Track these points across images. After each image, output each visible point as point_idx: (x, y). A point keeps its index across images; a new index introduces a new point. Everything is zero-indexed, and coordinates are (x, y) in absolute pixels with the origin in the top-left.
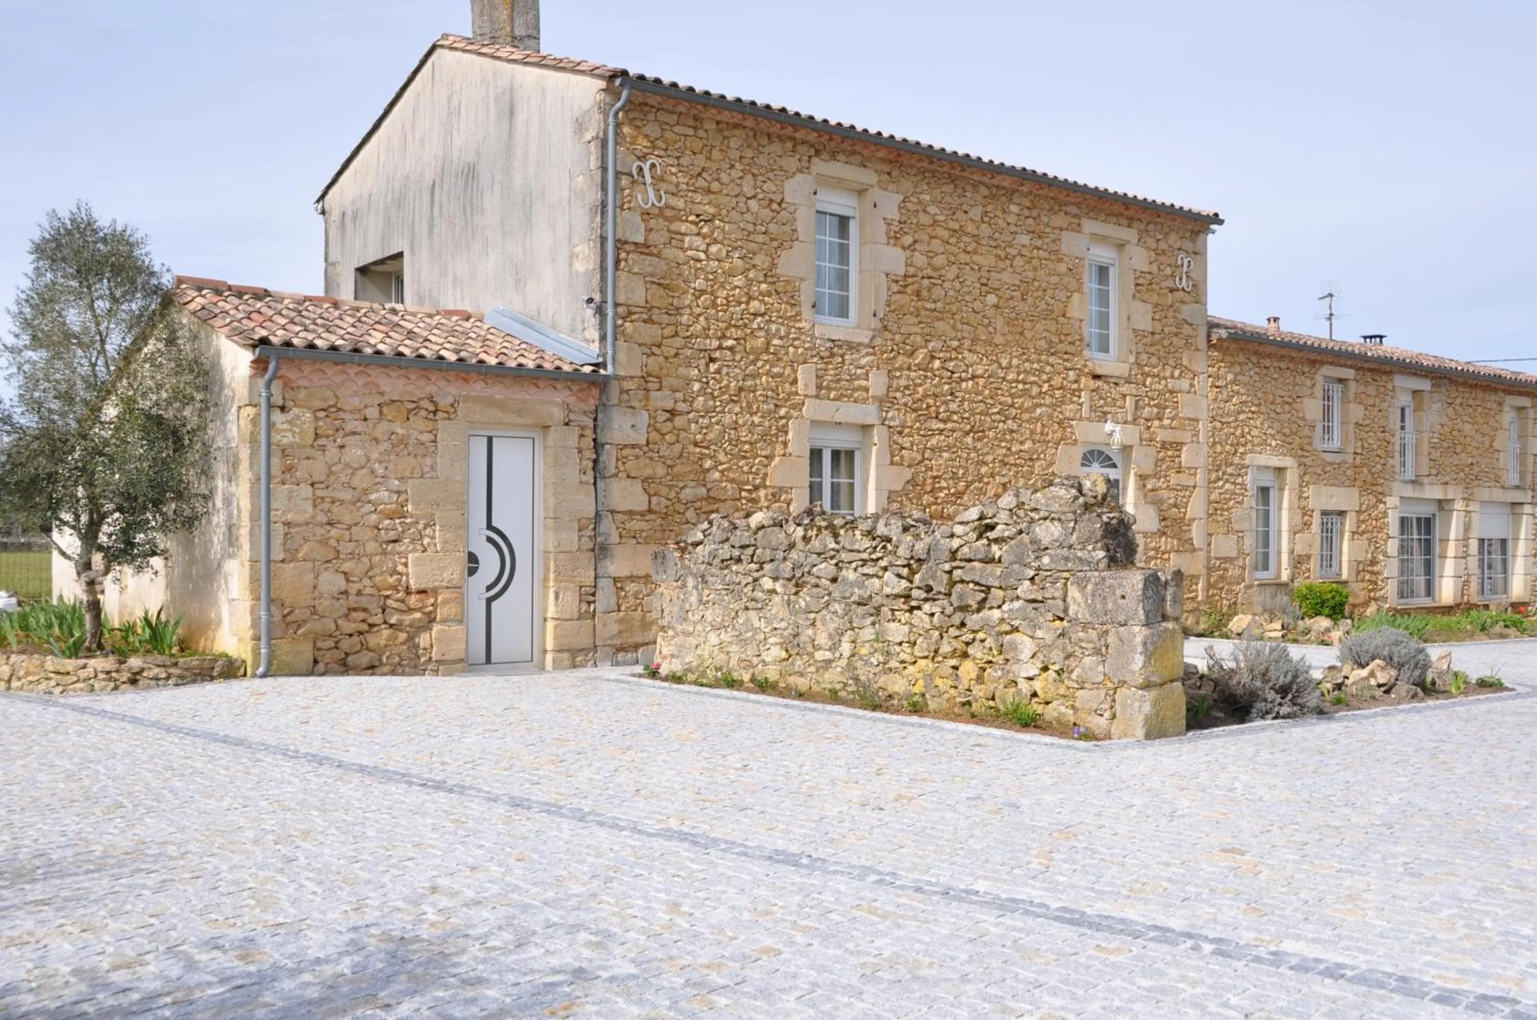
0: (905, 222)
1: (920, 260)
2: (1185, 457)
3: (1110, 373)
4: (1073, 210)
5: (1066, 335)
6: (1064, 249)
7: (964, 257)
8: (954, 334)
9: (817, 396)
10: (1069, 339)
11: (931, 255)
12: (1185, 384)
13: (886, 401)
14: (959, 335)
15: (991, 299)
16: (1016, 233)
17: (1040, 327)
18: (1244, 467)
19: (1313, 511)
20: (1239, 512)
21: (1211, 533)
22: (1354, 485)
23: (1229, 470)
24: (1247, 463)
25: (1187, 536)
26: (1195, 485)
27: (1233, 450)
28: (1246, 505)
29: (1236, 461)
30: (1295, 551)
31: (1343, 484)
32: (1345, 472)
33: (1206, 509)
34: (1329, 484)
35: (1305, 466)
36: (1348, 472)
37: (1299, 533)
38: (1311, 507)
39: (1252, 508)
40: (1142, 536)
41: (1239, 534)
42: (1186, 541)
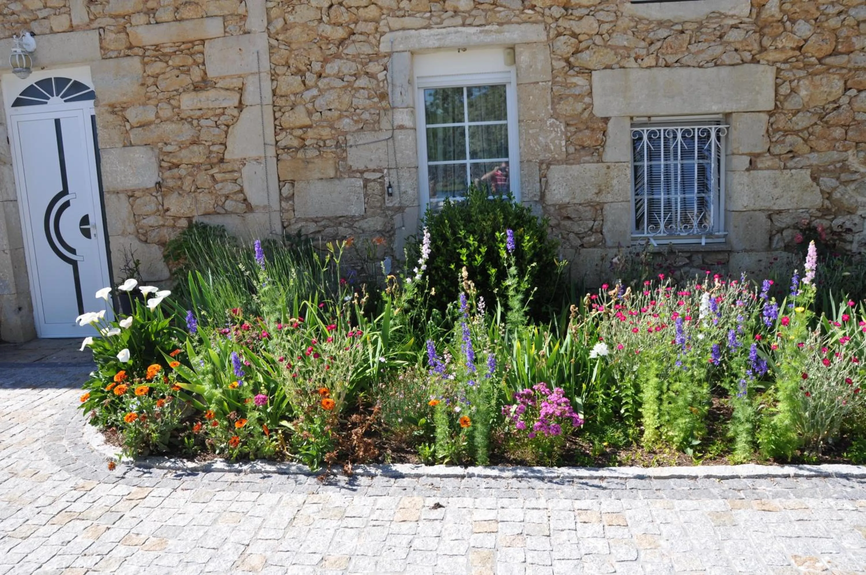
2: (217, 62)
18: (376, 57)
19: (606, 120)
20: (368, 137)
21: (290, 177)
22: (754, 61)
23: (332, 68)
24: (384, 48)
25: (230, 188)
26: (240, 107)
27: (340, 33)
28: (385, 124)
29: (351, 50)
30: (548, 197)
31: (716, 63)
32: (721, 37)
33: (270, 138)
34: (661, 62)
35: (574, 35)
36: (733, 36)
37: (558, 162)
38: (599, 112)
39: (401, 127)
40: (123, 196)
41: (366, 175)
42: (227, 197)
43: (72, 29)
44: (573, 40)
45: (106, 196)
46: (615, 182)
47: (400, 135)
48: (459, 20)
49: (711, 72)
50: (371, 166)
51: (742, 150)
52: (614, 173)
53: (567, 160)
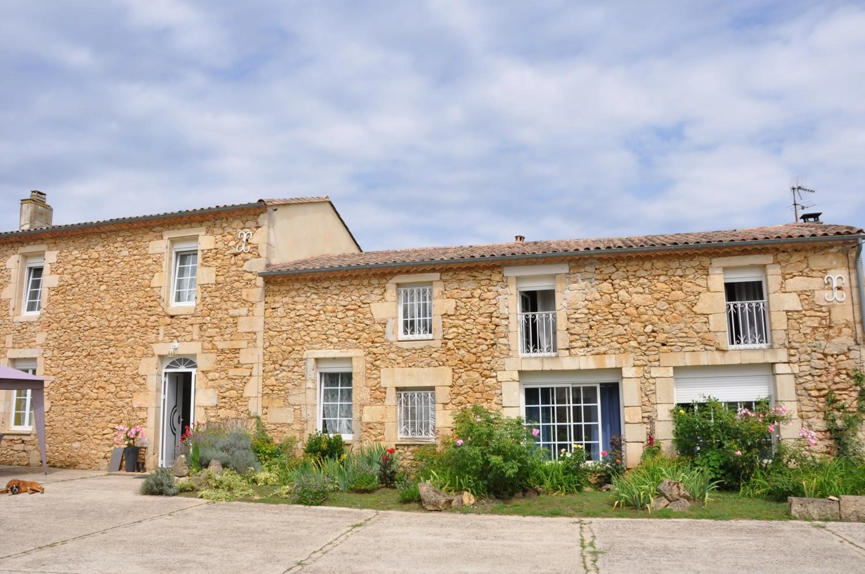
0: (60, 262)
1: (67, 277)
2: (244, 357)
3: (179, 314)
4: (159, 229)
5: (150, 297)
6: (150, 252)
7: (90, 270)
8: (81, 308)
9: (14, 348)
10: (152, 299)
11: (72, 274)
12: (243, 311)
13: (46, 346)
14: (84, 309)
15: (104, 287)
16: (121, 251)
17: (132, 296)
18: (301, 360)
19: (386, 388)
20: (296, 392)
21: (266, 406)
22: (444, 365)
23: (285, 363)
24: (304, 357)
25: (243, 409)
26: (251, 375)
27: (290, 349)
28: (303, 387)
29: (293, 356)
30: (363, 419)
31: (429, 365)
32: (431, 355)
33: (260, 390)
34: (407, 366)
35: (374, 354)
36: (435, 355)
37: (367, 405)
38: (383, 385)
39: (309, 388)
40: (203, 408)
41: (295, 407)
42: (242, 412)
43: (192, 340)
44: (374, 356)
45: (196, 408)
46: (388, 414)
47: (308, 392)
48: (332, 347)
49: (426, 369)
50: (297, 403)
51: (439, 402)
52: (388, 410)
53: (370, 405)
